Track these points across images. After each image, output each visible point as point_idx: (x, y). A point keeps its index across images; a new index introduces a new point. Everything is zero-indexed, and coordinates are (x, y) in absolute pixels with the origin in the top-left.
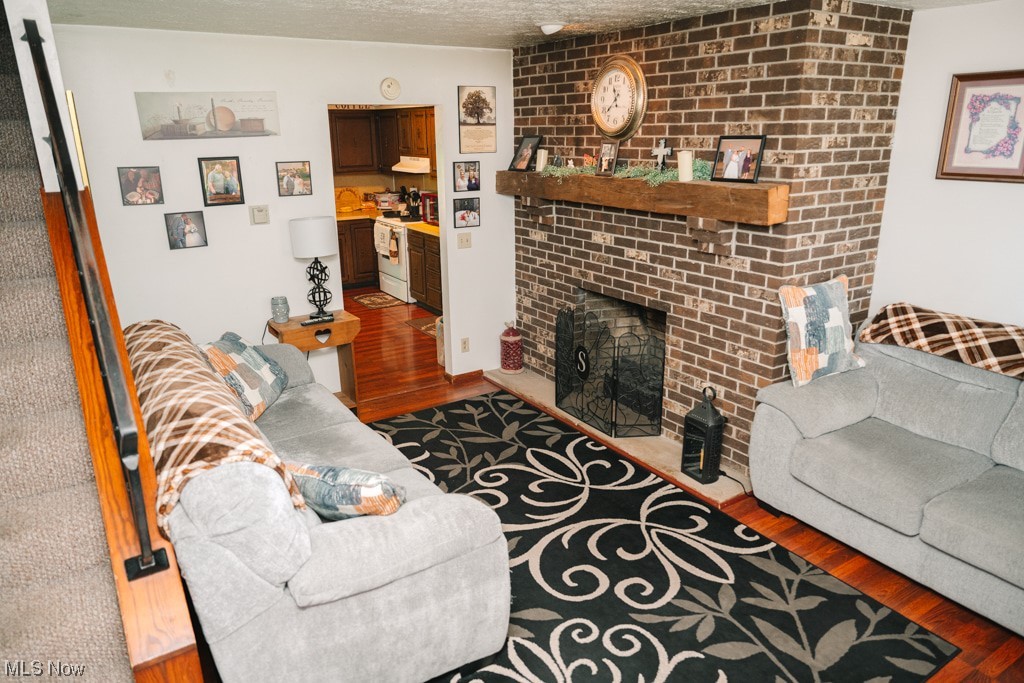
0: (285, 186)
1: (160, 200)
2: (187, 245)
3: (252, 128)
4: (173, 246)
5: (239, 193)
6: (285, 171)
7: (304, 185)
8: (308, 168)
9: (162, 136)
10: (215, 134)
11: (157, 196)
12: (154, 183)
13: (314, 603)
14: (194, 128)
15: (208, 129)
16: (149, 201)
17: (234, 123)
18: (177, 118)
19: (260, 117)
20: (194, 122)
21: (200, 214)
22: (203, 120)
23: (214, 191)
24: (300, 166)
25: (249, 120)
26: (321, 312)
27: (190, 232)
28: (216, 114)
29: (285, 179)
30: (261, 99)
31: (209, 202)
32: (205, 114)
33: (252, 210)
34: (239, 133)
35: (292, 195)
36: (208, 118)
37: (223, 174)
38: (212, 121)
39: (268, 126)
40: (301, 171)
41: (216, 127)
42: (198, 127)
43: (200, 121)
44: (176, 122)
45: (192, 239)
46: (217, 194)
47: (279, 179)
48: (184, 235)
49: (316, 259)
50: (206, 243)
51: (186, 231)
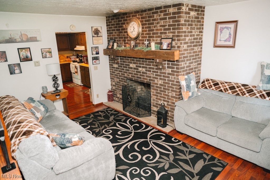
0: (44, 55)
1: (6, 61)
2: (16, 73)
3: (33, 39)
4: (11, 73)
5: (31, 58)
6: (44, 51)
7: (50, 55)
8: (50, 50)
9: (6, 42)
10: (22, 41)
11: (5, 60)
12: (4, 56)
13: (60, 173)
14: (16, 40)
15: (20, 40)
16: (3, 61)
17: (28, 38)
18: (10, 37)
19: (35, 36)
20: (16, 38)
21: (19, 64)
22: (19, 37)
23: (23, 57)
24: (48, 50)
25: (32, 37)
26: (57, 90)
27: (16, 69)
28: (22, 36)
29: (44, 53)
30: (35, 31)
31: (21, 61)
32: (19, 36)
33: (35, 62)
34: (30, 41)
35: (46, 58)
36: (20, 37)
37: (26, 53)
38: (21, 38)
39: (38, 39)
40: (49, 51)
41: (22, 40)
42: (17, 39)
43: (17, 38)
44: (10, 38)
45: (17, 71)
46: (24, 58)
47: (42, 53)
48: (15, 70)
49: (55, 75)
50: (21, 72)
51: (15, 69)
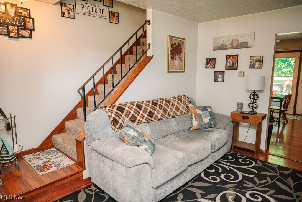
0: (252, 65)
1: (214, 67)
2: (218, 81)
3: (245, 45)
4: (215, 81)
5: (236, 67)
6: (253, 59)
7: (259, 65)
8: (262, 58)
9: (217, 49)
10: (232, 48)
11: (213, 66)
12: (213, 62)
14: (226, 46)
15: (230, 46)
16: (211, 67)
17: (239, 44)
18: (222, 44)
19: (247, 41)
20: (227, 44)
21: (223, 72)
22: (229, 44)
23: (229, 65)
24: (259, 58)
25: (243, 42)
26: (253, 111)
27: (220, 77)
28: (233, 41)
29: (253, 62)
30: (248, 35)
31: (227, 69)
32: (230, 42)
33: (239, 72)
34: (240, 47)
35: (254, 68)
36: (231, 43)
37: (233, 60)
38: (232, 44)
39: (249, 44)
40: (259, 59)
41: (232, 46)
42: (228, 46)
43: (228, 44)
44: (222, 45)
45: (220, 79)
46: (230, 66)
47: (251, 62)
48: (218, 78)
49: (255, 90)
50: (223, 81)
51: (219, 77)
